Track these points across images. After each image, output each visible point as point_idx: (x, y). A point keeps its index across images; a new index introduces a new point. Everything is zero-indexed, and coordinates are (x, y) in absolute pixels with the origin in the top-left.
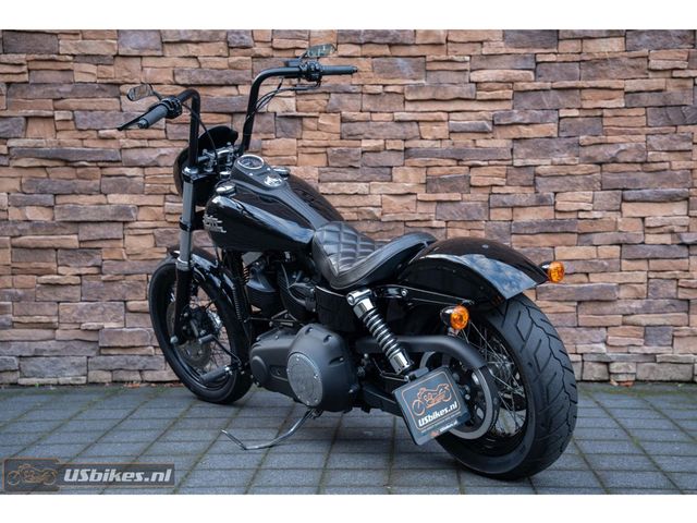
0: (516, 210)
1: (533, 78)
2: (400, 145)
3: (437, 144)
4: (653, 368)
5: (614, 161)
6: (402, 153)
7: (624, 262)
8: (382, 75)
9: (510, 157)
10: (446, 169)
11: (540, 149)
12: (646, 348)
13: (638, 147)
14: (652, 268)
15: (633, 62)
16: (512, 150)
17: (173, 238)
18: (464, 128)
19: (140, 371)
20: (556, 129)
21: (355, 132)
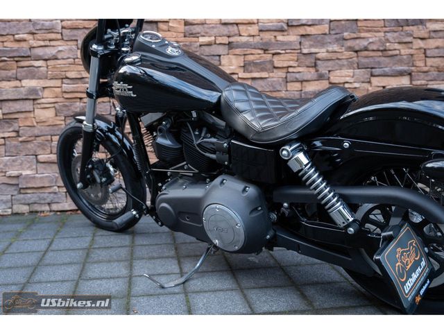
0: (304, 83)
2: (226, 40)
3: (251, 39)
5: (366, 49)
6: (227, 46)
9: (299, 47)
10: (257, 56)
11: (319, 41)
13: (380, 40)
17: (69, 109)
18: (269, 28)
19: (49, 204)
20: (328, 28)
21: (194, 32)
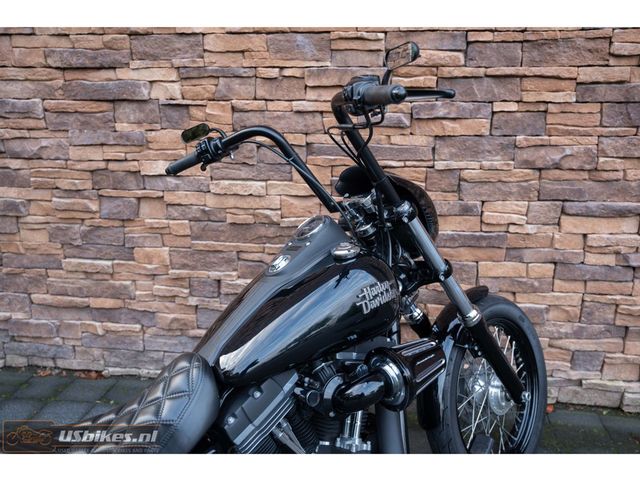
1: (463, 62)
2: (301, 140)
4: (576, 393)
5: (557, 167)
6: (305, 149)
7: (557, 282)
8: (278, 55)
9: (431, 157)
11: (467, 148)
12: (572, 373)
13: (588, 151)
14: (589, 290)
15: (591, 45)
16: (434, 149)
19: (53, 359)
20: (488, 126)
21: (248, 124)
